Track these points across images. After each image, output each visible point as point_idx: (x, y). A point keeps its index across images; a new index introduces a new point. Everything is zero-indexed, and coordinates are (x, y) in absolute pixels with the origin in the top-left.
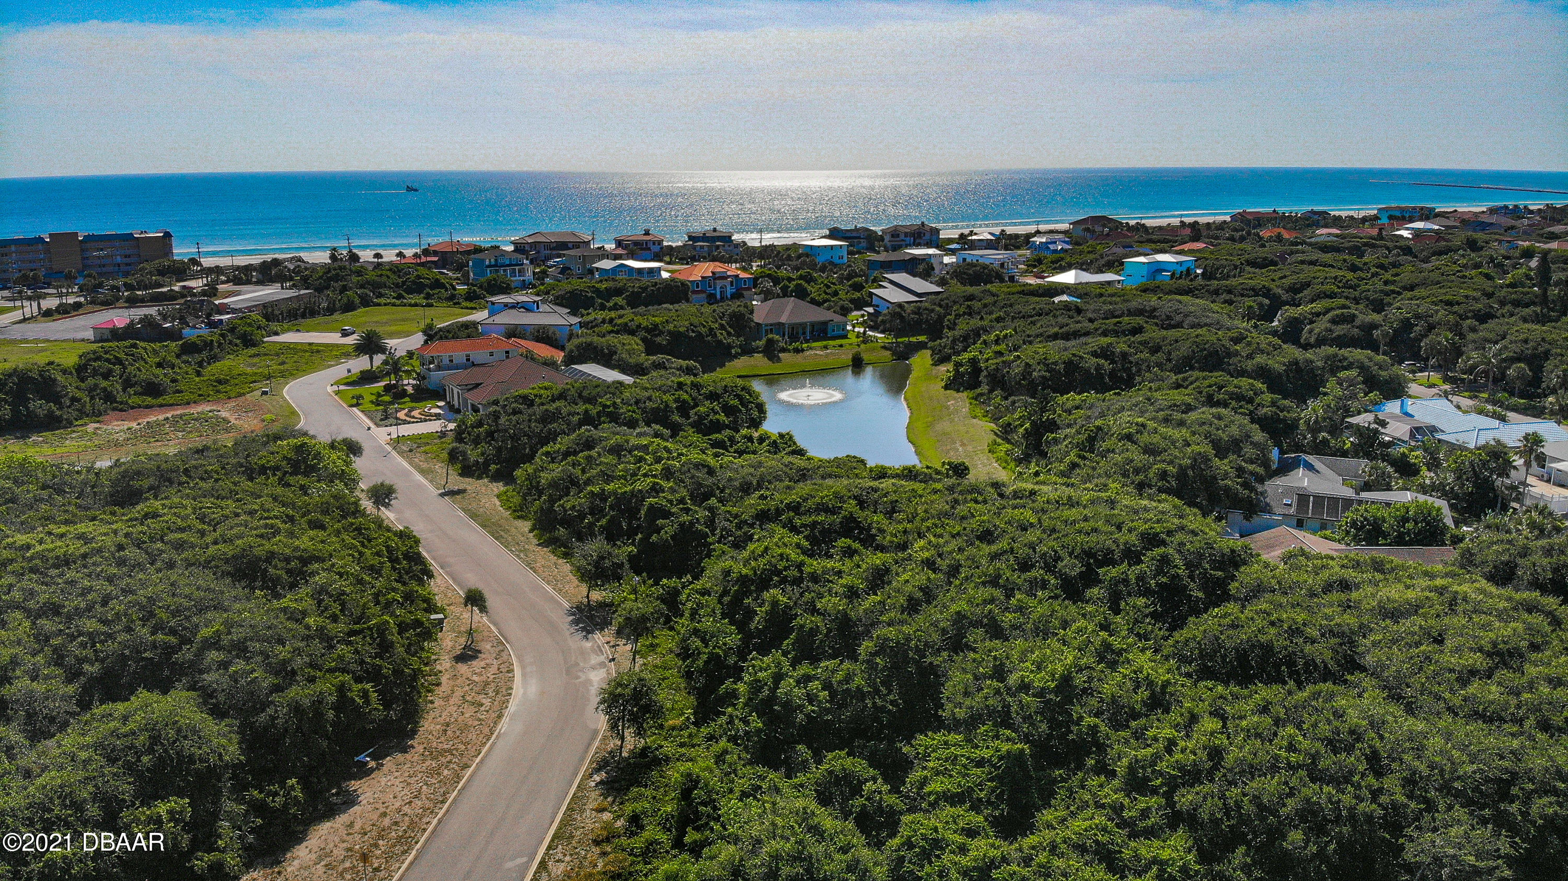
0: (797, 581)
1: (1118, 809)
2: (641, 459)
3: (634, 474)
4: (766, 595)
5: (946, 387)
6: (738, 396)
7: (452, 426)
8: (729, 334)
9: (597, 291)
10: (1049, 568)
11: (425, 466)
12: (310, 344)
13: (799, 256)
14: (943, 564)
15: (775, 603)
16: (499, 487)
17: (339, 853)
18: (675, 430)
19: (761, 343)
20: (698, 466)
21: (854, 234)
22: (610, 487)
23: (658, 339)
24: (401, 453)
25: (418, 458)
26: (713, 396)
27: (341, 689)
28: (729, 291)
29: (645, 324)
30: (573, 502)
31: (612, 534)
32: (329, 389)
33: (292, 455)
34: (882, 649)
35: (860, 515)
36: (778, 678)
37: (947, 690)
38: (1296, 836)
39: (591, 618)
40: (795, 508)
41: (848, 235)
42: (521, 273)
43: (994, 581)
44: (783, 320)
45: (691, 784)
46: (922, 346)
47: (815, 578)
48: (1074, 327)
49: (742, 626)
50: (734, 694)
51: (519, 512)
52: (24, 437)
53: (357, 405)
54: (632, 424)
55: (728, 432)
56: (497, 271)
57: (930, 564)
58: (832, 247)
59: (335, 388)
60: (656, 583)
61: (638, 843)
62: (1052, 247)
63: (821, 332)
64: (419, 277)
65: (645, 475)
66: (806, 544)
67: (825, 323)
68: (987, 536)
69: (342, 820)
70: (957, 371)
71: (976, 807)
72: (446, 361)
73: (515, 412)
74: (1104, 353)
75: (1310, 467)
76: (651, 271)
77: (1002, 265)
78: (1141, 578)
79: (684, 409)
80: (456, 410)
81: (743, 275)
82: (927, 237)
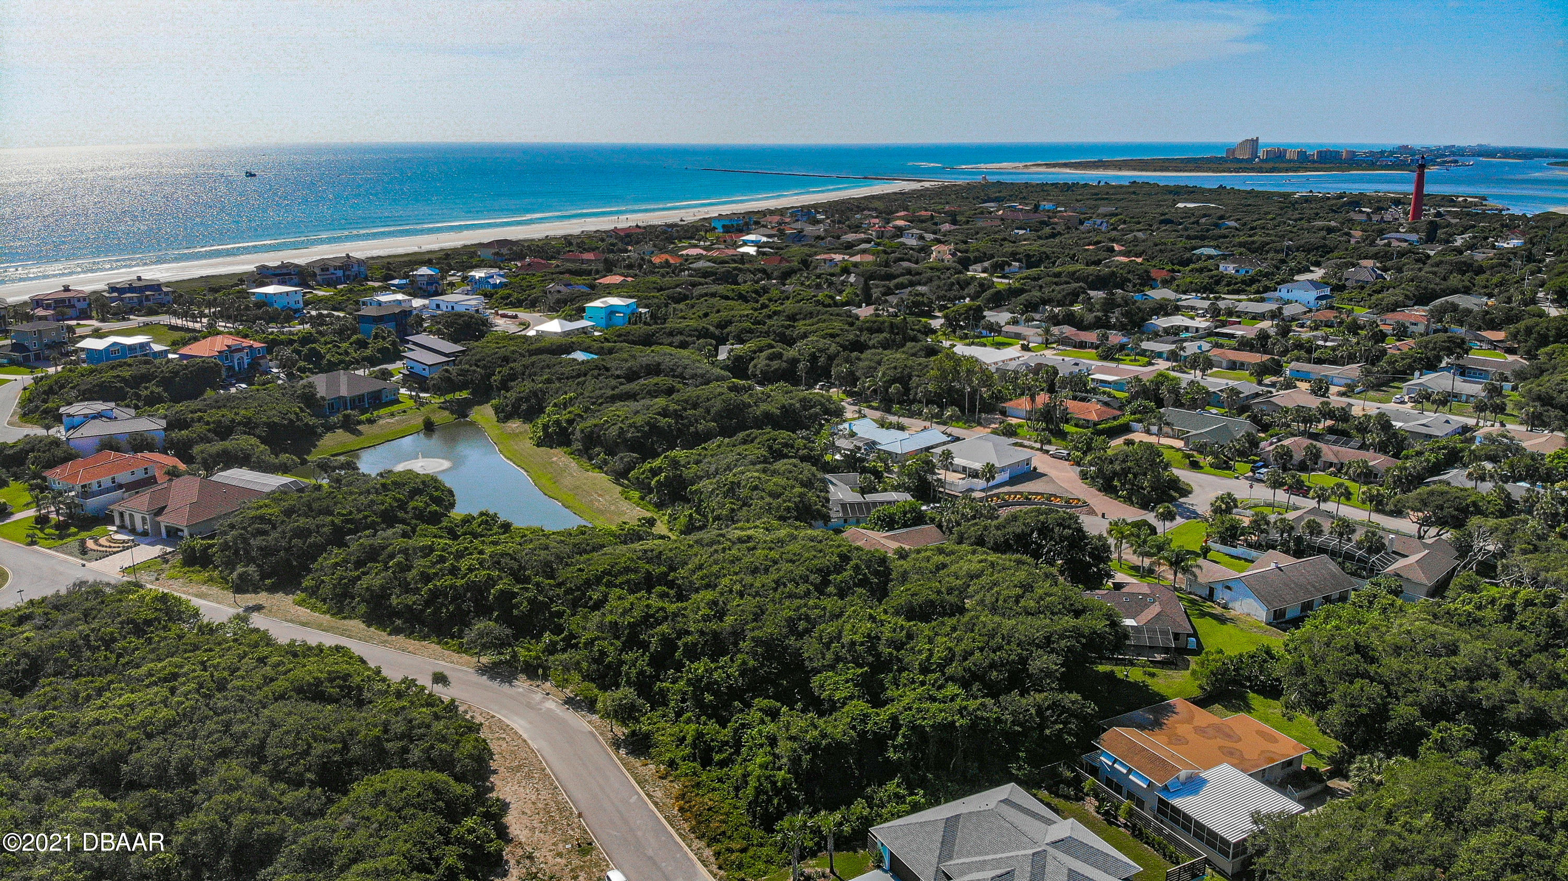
1: (924, 681)
3: (455, 570)
6: (437, 489)
7: (167, 549)
8: (310, 415)
15: (662, 634)
16: (289, 597)
18: (409, 524)
19: (337, 419)
20: (502, 556)
21: (285, 271)
22: (442, 582)
25: (175, 584)
26: (418, 492)
28: (246, 361)
29: (238, 418)
39: (500, 674)
41: (278, 271)
44: (344, 393)
46: (475, 402)
48: (623, 388)
51: (341, 614)
53: (34, 543)
54: (375, 527)
58: (287, 293)
62: (491, 281)
63: (380, 399)
65: (471, 570)
67: (380, 391)
70: (538, 431)
72: (95, 487)
73: (264, 532)
74: (665, 412)
75: (834, 483)
76: (142, 346)
77: (477, 311)
79: (402, 506)
80: (145, 534)
81: (257, 345)
82: (356, 268)
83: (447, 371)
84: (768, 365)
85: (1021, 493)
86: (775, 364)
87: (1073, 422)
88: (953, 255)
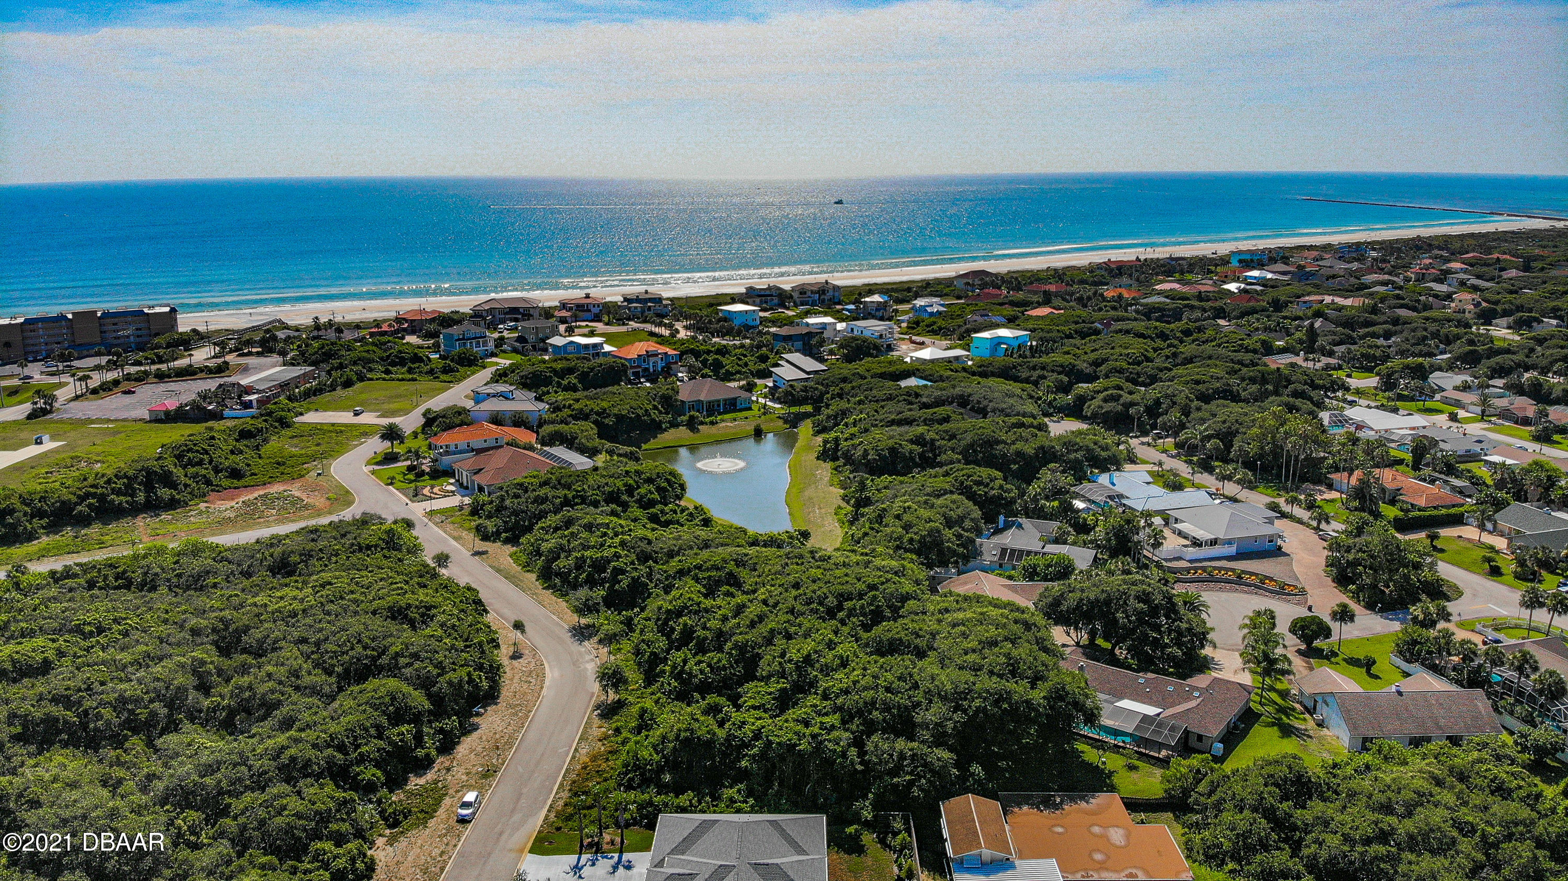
0: (697, 612)
1: (815, 706)
2: (605, 534)
3: (602, 545)
4: (681, 620)
5: (818, 458)
6: (668, 481)
7: (467, 500)
8: (660, 412)
9: (554, 371)
10: (821, 603)
11: (456, 534)
12: (333, 425)
13: (719, 320)
14: (771, 602)
15: (685, 625)
16: (509, 549)
17: (479, 749)
18: (625, 506)
19: (685, 418)
20: (641, 539)
21: (768, 293)
22: (587, 553)
23: (606, 421)
24: (436, 524)
25: (449, 527)
26: (650, 481)
27: (469, 674)
28: (660, 365)
29: (596, 409)
30: (563, 563)
31: (591, 583)
32: (366, 469)
33: (385, 536)
34: (736, 646)
35: (736, 570)
36: (685, 661)
37: (761, 663)
38: (875, 713)
39: (582, 634)
40: (699, 567)
41: (762, 293)
42: (485, 344)
43: (792, 611)
44: (702, 397)
45: (643, 711)
46: (806, 416)
47: (707, 611)
48: (908, 414)
49: (668, 636)
50: (664, 672)
51: (527, 567)
52: (157, 515)
53: (391, 484)
54: (596, 504)
55: (660, 506)
56: (465, 344)
57: (765, 602)
58: (746, 312)
59: (371, 468)
60: (619, 614)
61: (619, 739)
62: (929, 309)
63: (732, 406)
64: (400, 352)
65: (610, 546)
66: (703, 590)
67: (735, 399)
68: (796, 586)
69: (475, 735)
70: (825, 446)
71: (765, 711)
73: (517, 496)
74: (918, 440)
75: (1020, 526)
76: (595, 346)
77: (881, 336)
78: (862, 607)
79: (630, 491)
80: (467, 488)
81: (671, 352)
82: (831, 293)
83: (791, 386)
84: (1101, 407)
85: (1233, 570)
86: (1108, 407)
87: (1398, 505)
88: (1477, 305)
